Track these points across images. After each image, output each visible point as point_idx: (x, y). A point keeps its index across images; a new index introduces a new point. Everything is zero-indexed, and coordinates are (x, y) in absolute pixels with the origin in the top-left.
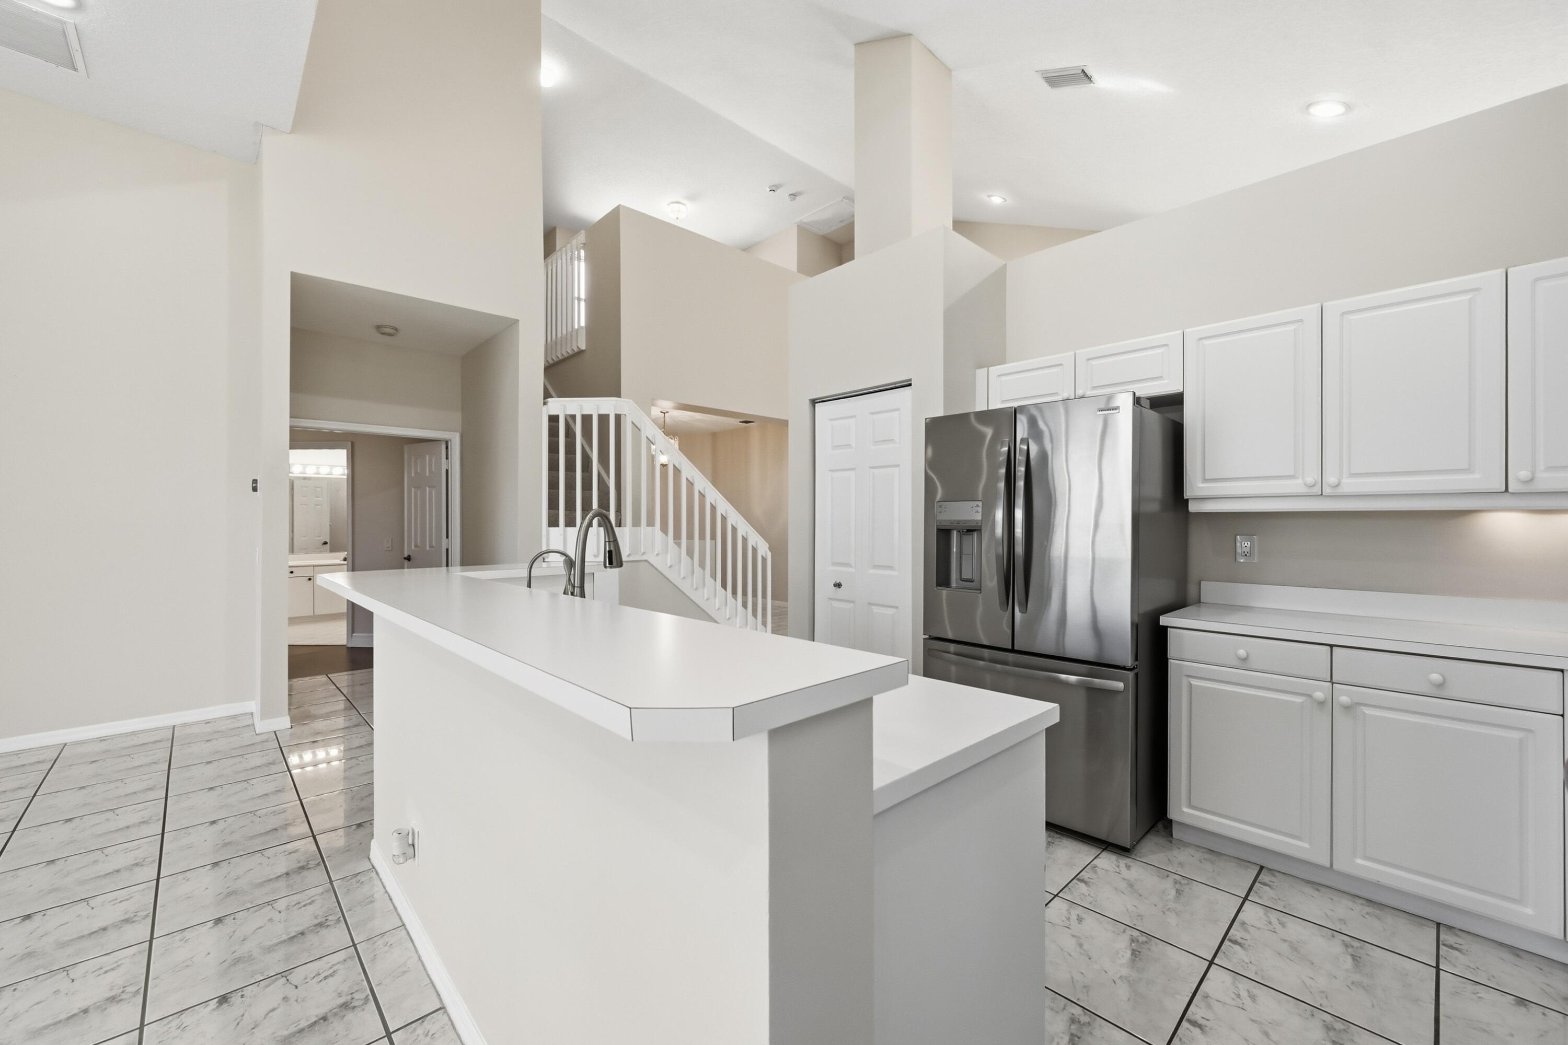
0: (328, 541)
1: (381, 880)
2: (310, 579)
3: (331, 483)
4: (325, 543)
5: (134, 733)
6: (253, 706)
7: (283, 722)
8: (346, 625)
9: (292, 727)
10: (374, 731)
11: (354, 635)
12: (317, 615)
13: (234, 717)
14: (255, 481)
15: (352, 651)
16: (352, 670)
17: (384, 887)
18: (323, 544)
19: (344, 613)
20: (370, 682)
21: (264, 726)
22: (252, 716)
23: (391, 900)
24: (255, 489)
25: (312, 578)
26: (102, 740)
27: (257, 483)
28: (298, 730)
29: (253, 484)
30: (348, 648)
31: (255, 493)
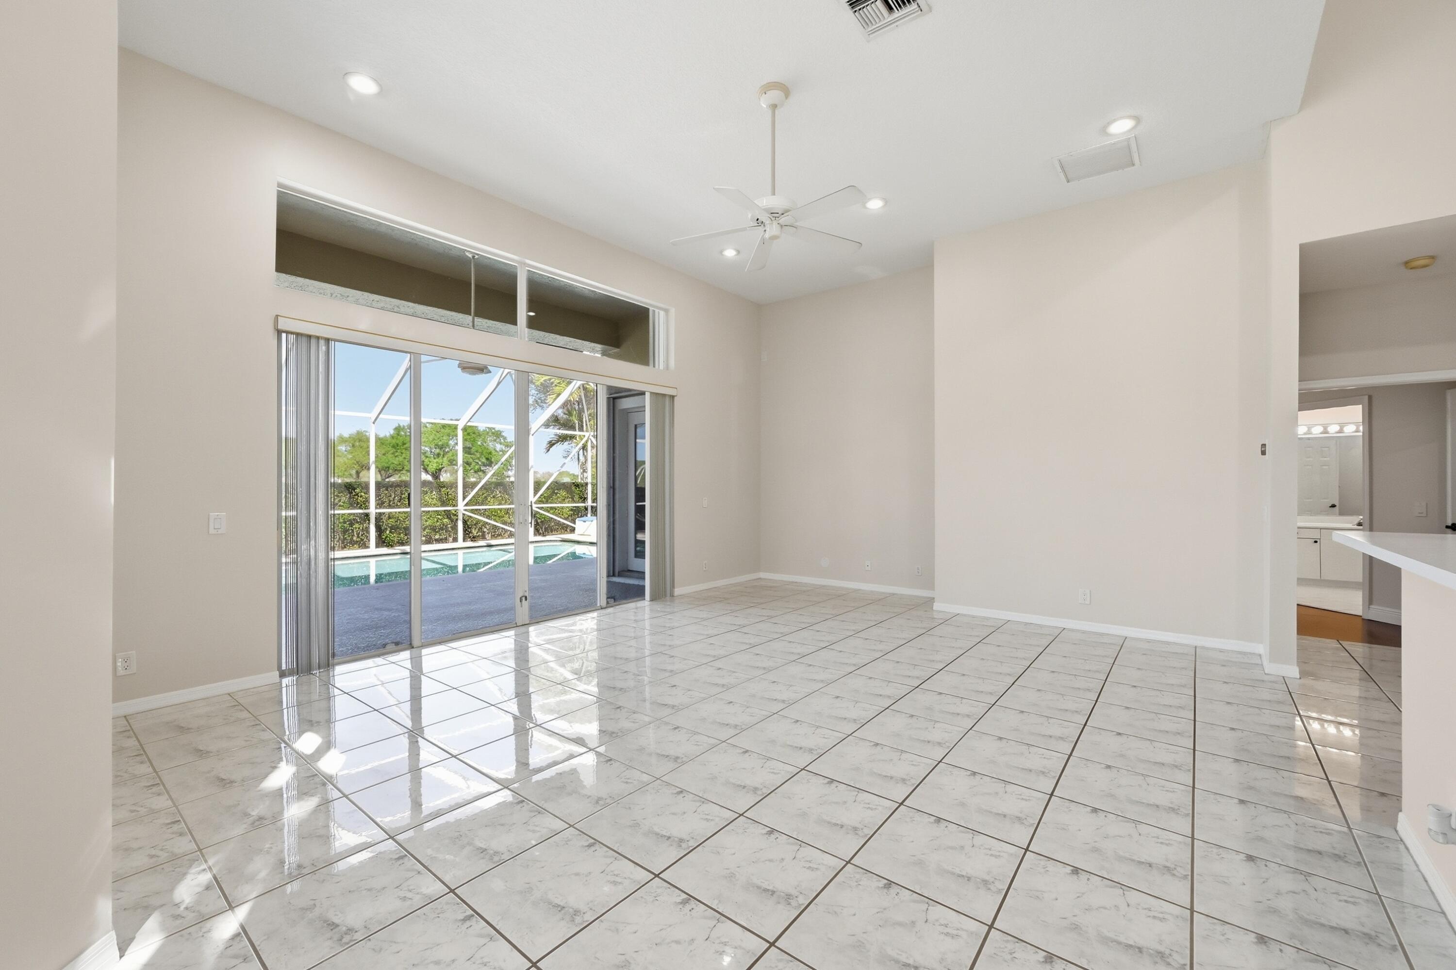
0: (1337, 504)
1: (1412, 857)
2: (1316, 542)
3: (1342, 441)
4: (1333, 506)
5: (1168, 643)
6: (1261, 649)
7: (1292, 671)
8: (1361, 595)
9: (1300, 678)
10: (1403, 713)
11: (1372, 606)
12: (1323, 580)
13: (1245, 654)
14: (1264, 445)
15: (1371, 624)
16: (1370, 642)
17: (1417, 865)
18: (1330, 507)
19: (1359, 582)
20: (1398, 660)
21: (1272, 669)
22: (1261, 658)
23: (1426, 881)
24: (1263, 453)
25: (1318, 540)
26: (1149, 641)
27: (1265, 447)
28: (1309, 681)
29: (1262, 448)
30: (1363, 619)
31: (1264, 456)
